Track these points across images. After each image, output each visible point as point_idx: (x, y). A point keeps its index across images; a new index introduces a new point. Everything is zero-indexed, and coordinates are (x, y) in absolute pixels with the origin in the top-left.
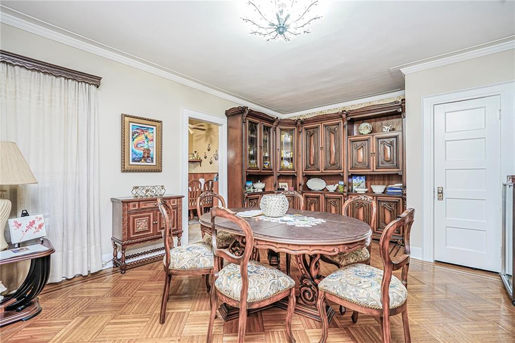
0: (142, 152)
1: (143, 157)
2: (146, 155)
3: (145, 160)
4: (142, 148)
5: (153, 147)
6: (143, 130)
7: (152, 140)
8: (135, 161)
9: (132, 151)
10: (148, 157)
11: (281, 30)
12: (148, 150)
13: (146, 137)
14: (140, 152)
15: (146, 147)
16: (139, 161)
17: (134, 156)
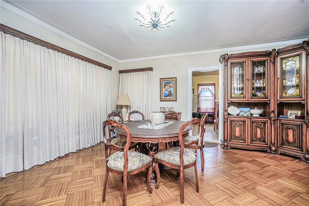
0: (168, 93)
1: (169, 95)
2: (170, 94)
3: (169, 96)
4: (168, 91)
5: (172, 90)
6: (168, 83)
7: (172, 87)
8: (165, 97)
9: (164, 92)
10: (171, 95)
11: (155, 26)
12: (171, 92)
13: (170, 86)
14: (167, 93)
15: (170, 90)
16: (167, 97)
17: (165, 95)
